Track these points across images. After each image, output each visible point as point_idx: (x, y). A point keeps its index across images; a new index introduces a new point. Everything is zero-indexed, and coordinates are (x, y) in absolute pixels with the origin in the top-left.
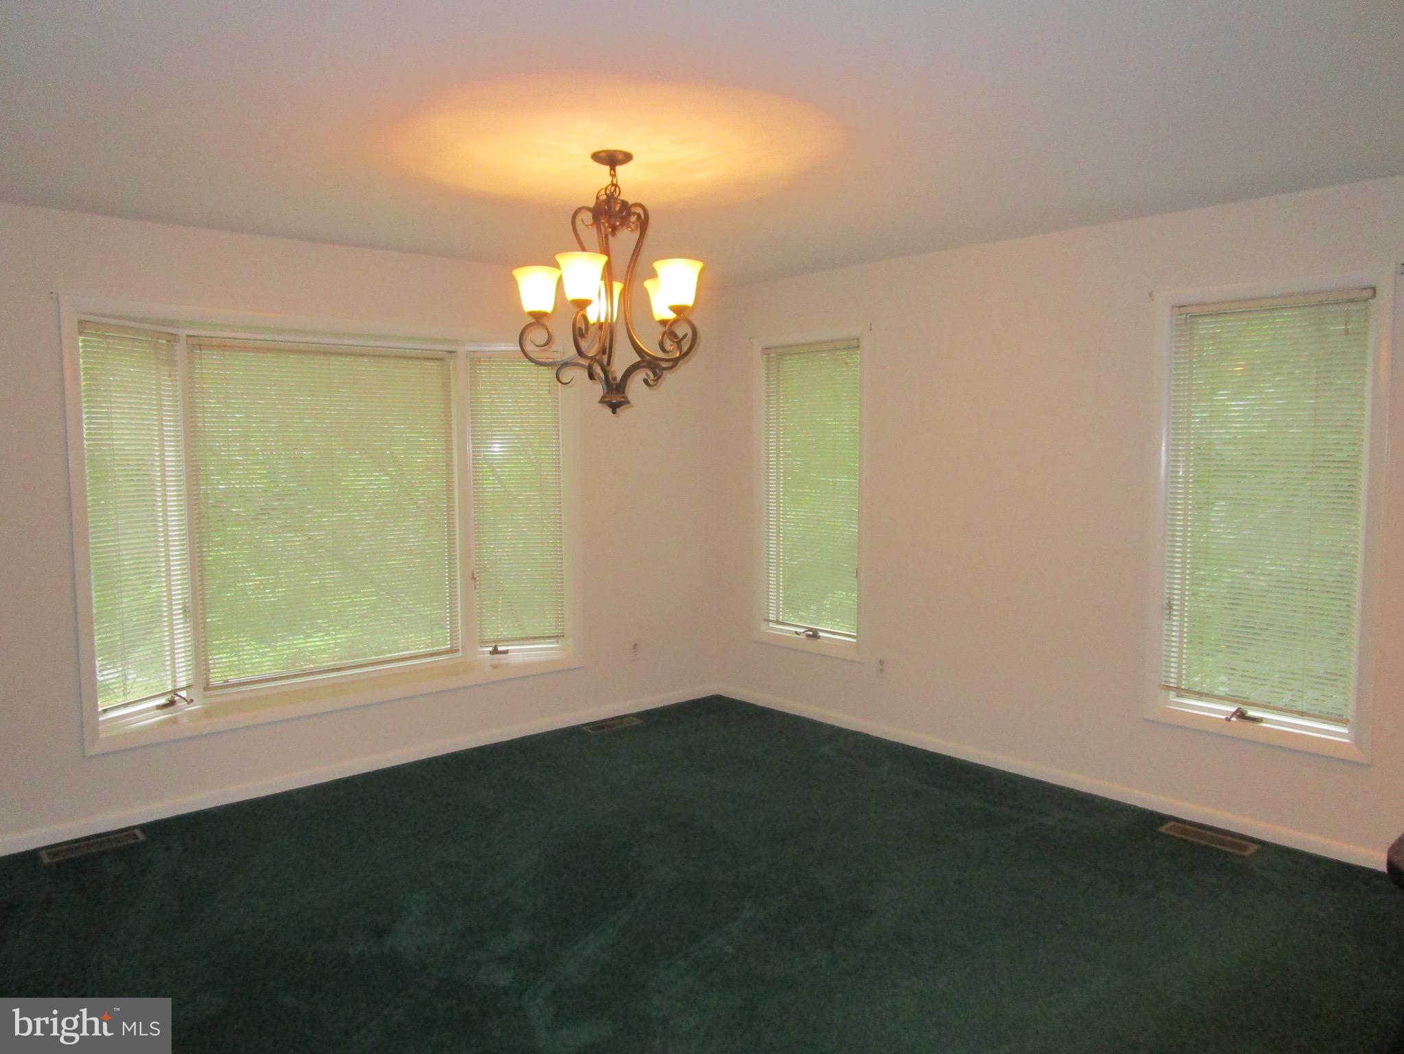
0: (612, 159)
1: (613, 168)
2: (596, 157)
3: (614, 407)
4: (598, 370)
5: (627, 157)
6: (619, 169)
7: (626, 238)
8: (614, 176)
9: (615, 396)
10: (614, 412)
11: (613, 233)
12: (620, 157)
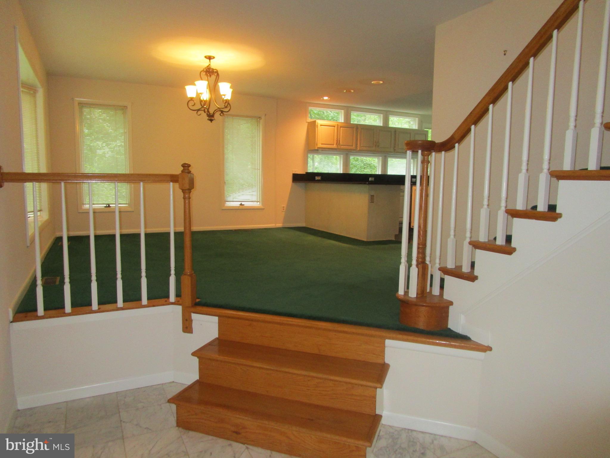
0: (210, 58)
1: (210, 60)
2: (206, 57)
3: (211, 120)
4: (206, 110)
5: (214, 58)
6: (211, 60)
7: (214, 77)
8: (210, 62)
9: (211, 117)
10: (211, 122)
11: (210, 77)
12: (212, 57)
